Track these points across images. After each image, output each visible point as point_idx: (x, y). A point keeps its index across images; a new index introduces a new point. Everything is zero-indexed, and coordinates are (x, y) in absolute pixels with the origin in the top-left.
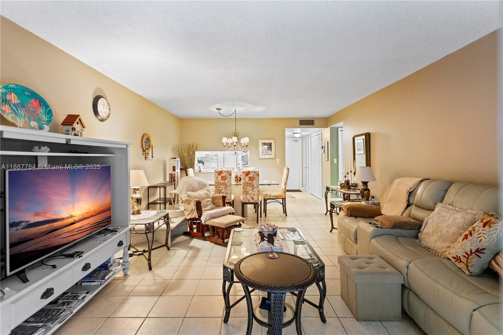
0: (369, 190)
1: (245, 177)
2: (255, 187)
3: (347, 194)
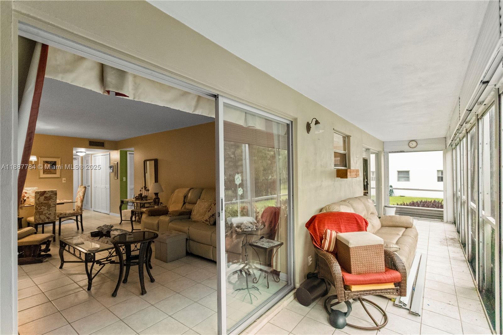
0: (159, 199)
1: (39, 197)
2: (51, 206)
3: (142, 203)
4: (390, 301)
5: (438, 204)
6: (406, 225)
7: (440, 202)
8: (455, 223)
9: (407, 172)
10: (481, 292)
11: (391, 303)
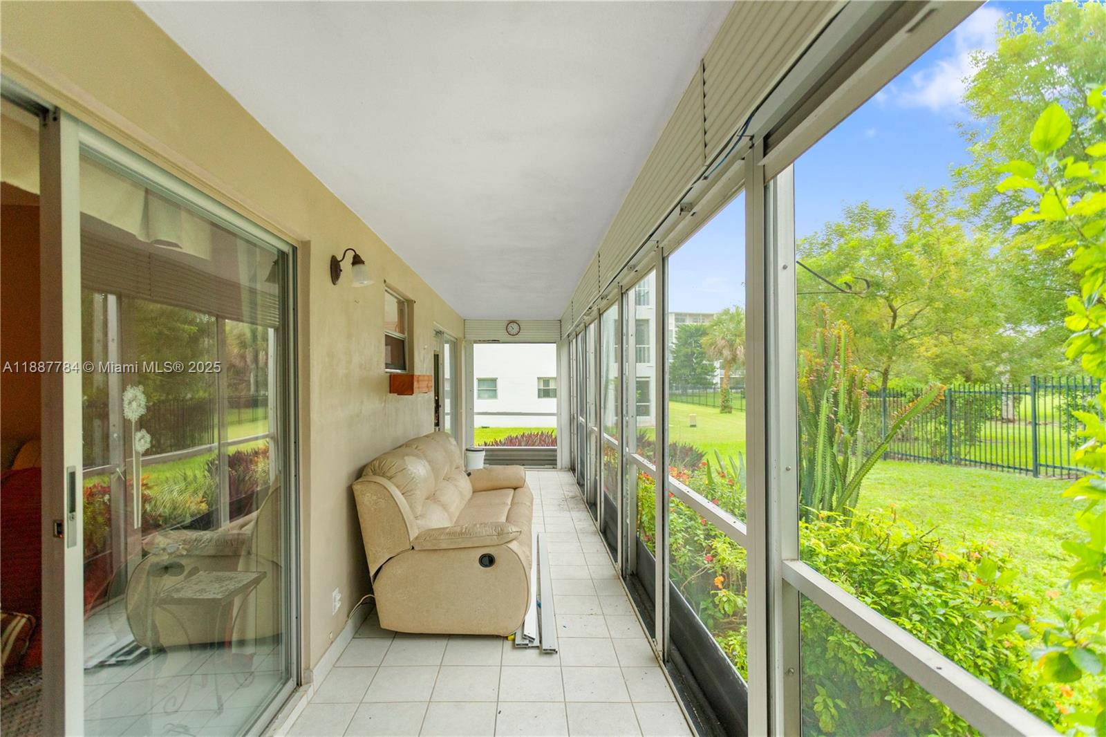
4: (506, 642)
5: (547, 438)
6: (514, 485)
7: (550, 433)
8: (573, 469)
9: (494, 381)
10: (624, 579)
11: (508, 644)
